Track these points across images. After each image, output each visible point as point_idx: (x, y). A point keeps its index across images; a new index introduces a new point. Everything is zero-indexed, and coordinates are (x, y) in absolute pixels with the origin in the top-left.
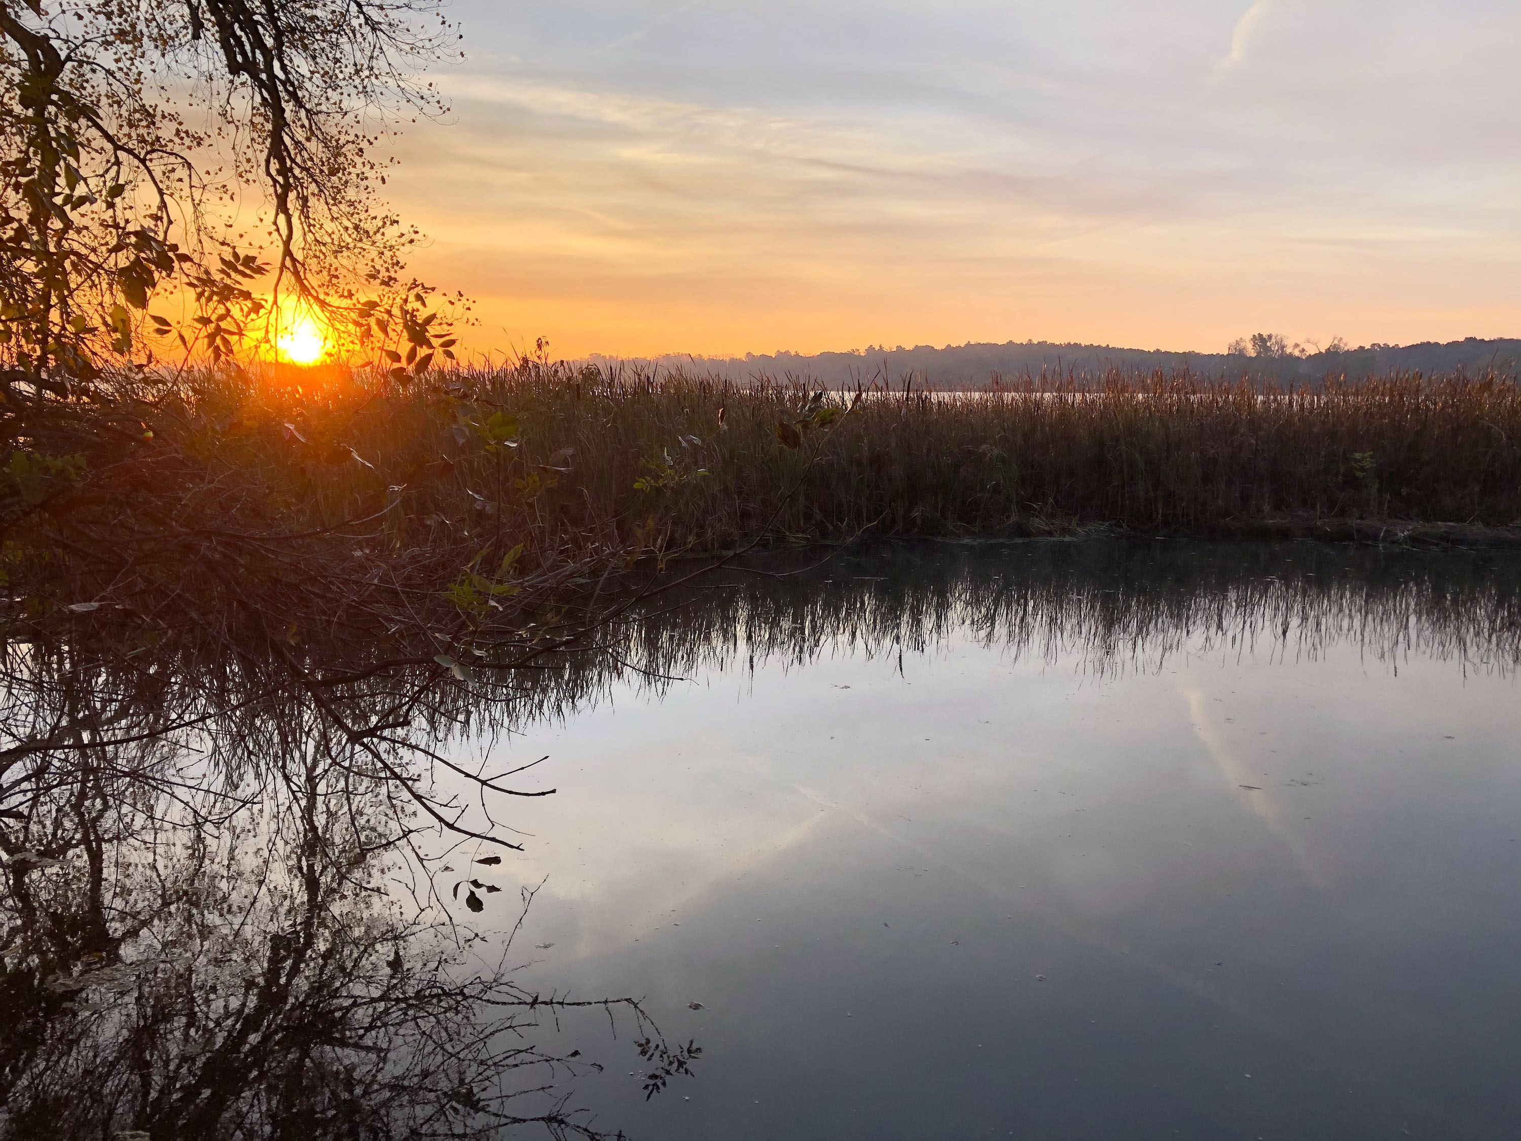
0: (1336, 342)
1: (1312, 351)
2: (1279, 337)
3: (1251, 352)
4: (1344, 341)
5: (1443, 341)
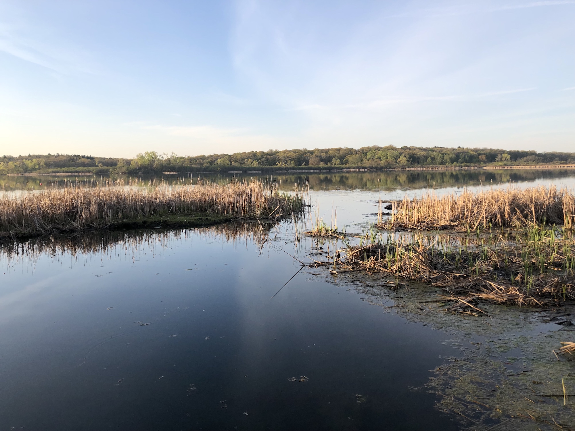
0: (173, 155)
1: (165, 158)
2: (154, 152)
3: (146, 158)
4: (176, 154)
5: (207, 155)
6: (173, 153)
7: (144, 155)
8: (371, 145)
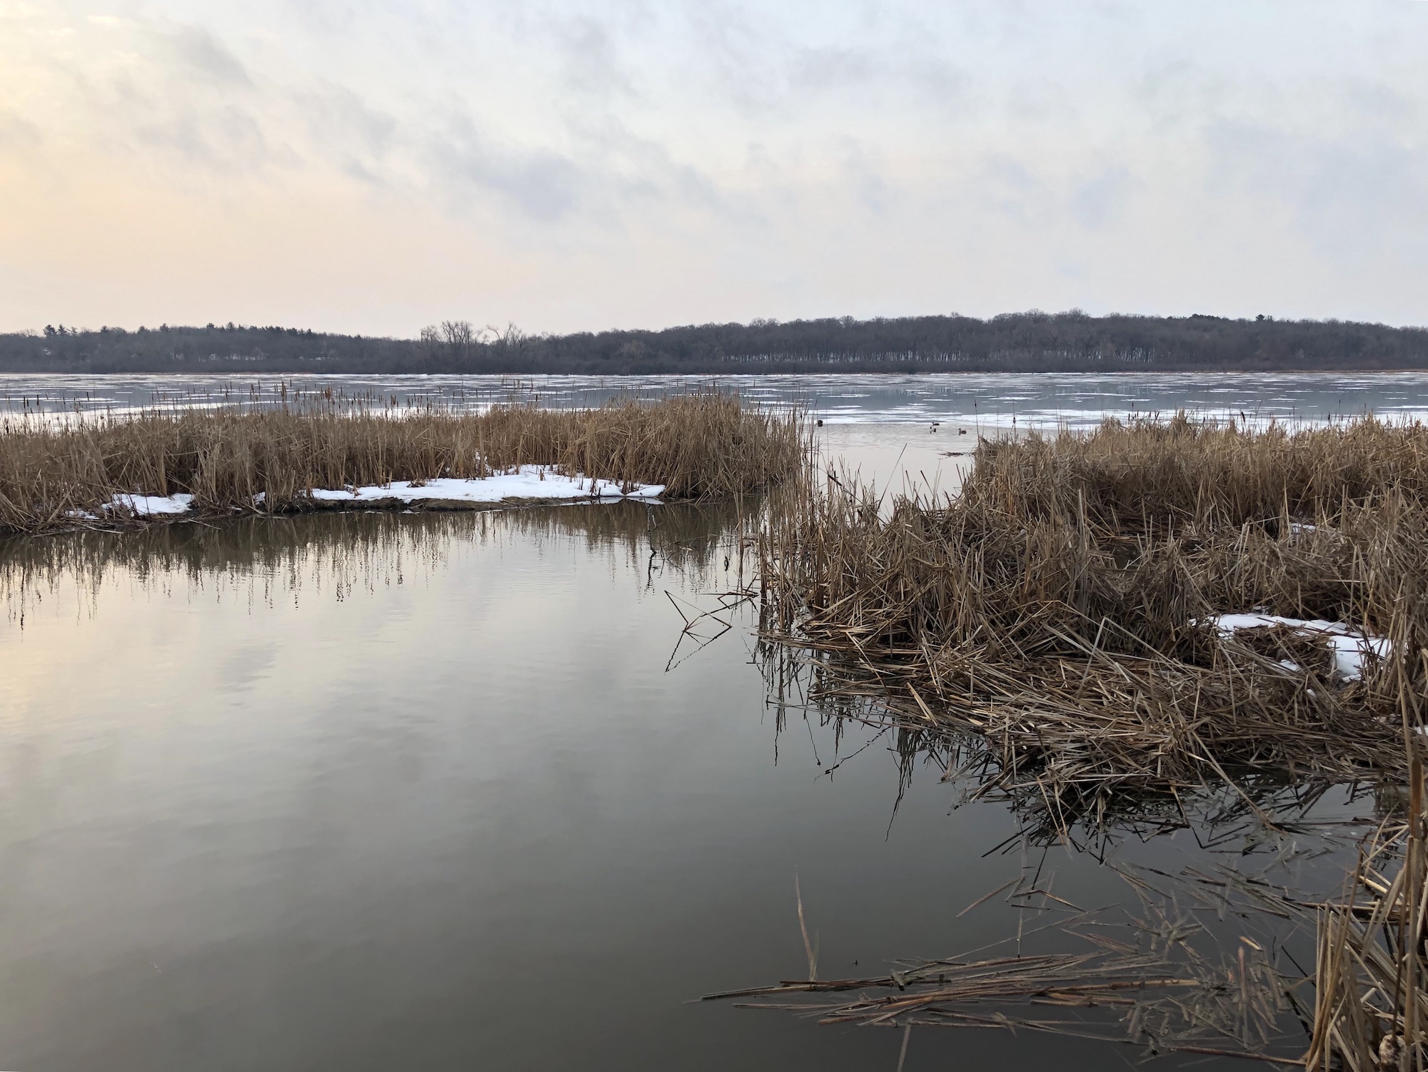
0: (512, 331)
1: (492, 338)
2: (464, 324)
3: (443, 337)
4: (518, 329)
5: (595, 333)
6: (510, 326)
7: (440, 331)
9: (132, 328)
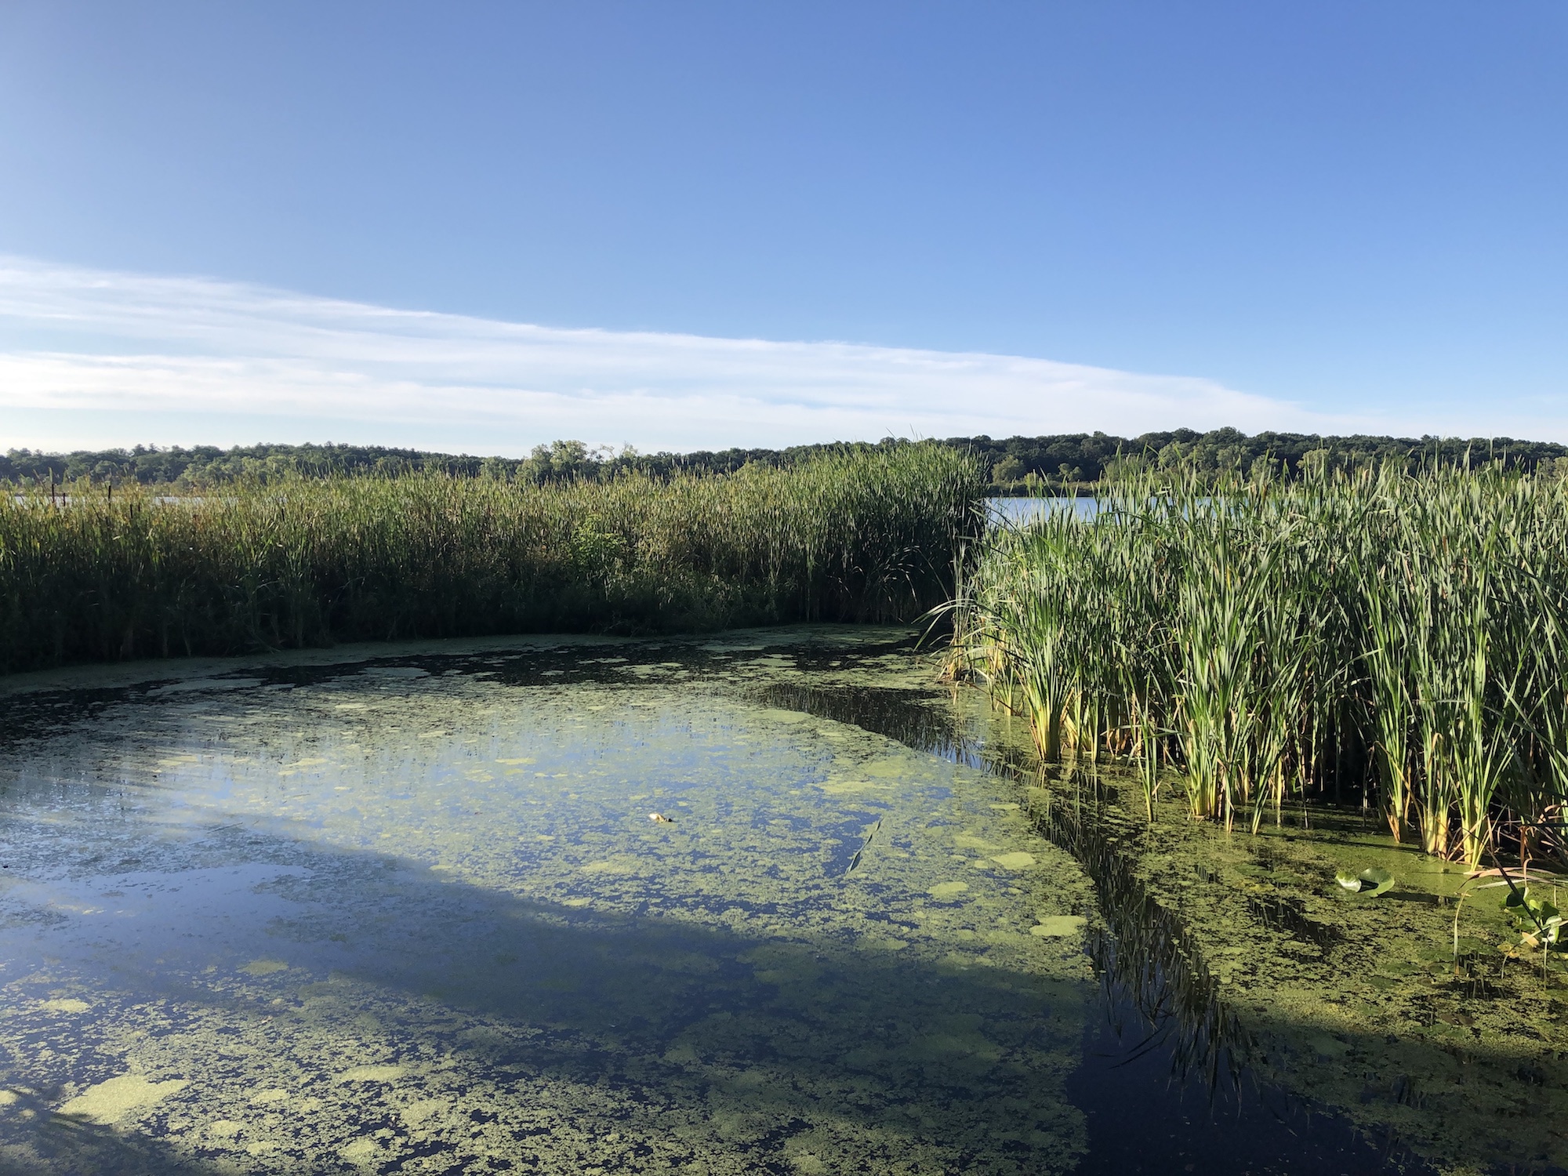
0: (628, 449)
1: (607, 458)
2: (577, 442)
3: (555, 456)
4: (635, 448)
6: (627, 446)
7: (550, 451)
8: (1171, 429)
9: (225, 446)
